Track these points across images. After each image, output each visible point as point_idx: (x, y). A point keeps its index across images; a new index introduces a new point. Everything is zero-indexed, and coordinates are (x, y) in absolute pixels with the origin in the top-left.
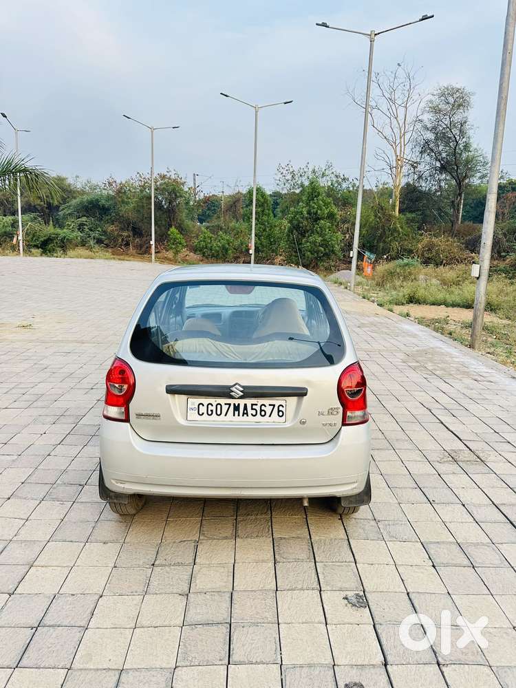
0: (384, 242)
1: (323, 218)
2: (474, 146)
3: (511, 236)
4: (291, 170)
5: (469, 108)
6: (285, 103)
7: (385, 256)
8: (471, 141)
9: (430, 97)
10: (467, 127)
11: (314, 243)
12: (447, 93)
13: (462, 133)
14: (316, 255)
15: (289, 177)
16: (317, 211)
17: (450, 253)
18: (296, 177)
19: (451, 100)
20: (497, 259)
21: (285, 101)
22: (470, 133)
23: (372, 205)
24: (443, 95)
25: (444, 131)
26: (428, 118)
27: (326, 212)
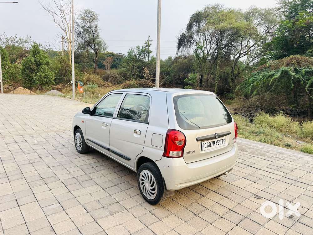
0: (67, 76)
1: (43, 64)
2: (100, 37)
3: (121, 75)
4: (6, 37)
5: (98, 20)
6: (14, 3)
7: (69, 83)
8: (99, 34)
9: (80, 13)
10: (98, 28)
11: (40, 76)
12: (87, 12)
13: (96, 31)
14: (42, 83)
15: (5, 40)
16: (40, 61)
17: (98, 82)
18: (9, 41)
19: (90, 16)
20: (117, 85)
21: (13, 2)
22: (99, 31)
23: (58, 59)
24: (86, 13)
25: (87, 28)
26: (79, 21)
27: (45, 61)
